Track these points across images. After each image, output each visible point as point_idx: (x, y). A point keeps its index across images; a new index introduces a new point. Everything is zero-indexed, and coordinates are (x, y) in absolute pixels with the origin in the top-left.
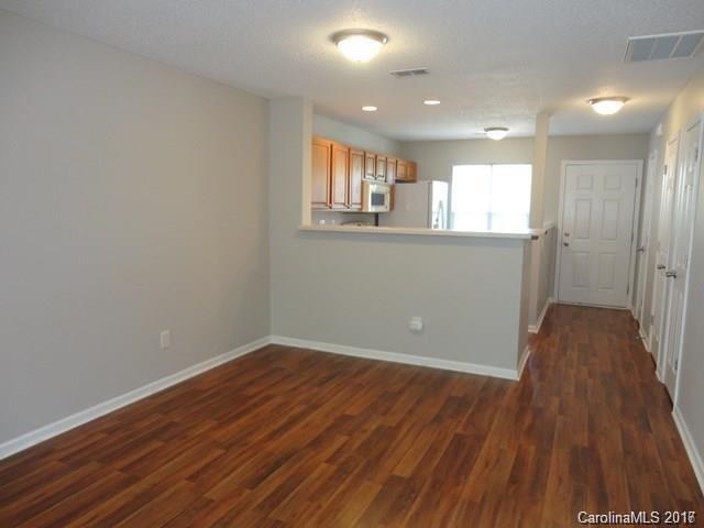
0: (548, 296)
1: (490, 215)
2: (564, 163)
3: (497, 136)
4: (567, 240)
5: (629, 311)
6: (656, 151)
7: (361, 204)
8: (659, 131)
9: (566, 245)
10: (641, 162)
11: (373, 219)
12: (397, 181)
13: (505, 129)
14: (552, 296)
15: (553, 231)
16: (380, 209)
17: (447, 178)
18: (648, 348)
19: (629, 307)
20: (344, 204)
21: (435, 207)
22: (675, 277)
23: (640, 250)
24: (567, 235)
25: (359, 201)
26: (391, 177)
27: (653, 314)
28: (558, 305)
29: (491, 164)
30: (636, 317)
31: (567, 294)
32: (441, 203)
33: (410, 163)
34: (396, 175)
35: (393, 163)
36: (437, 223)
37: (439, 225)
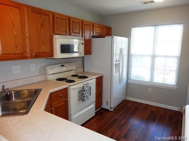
26: (87, 34)
32: (121, 50)
33: (105, 26)
34: (93, 34)
35: (90, 25)
36: (117, 62)
37: (119, 64)
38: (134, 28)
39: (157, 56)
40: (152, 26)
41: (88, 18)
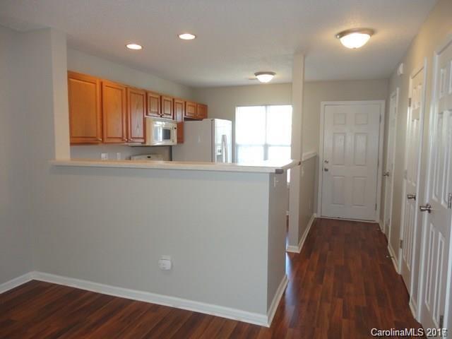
0: (313, 213)
1: (266, 147)
2: (323, 103)
3: (265, 79)
4: (326, 166)
5: (378, 224)
6: (398, 89)
7: (145, 138)
8: (401, 70)
9: (326, 170)
10: (383, 102)
11: (167, 152)
12: (186, 119)
13: (271, 73)
14: (317, 212)
15: (315, 159)
16: (169, 143)
17: (231, 116)
18: (399, 270)
19: (378, 221)
20: (122, 138)
21: (218, 140)
22: (429, 211)
23: (385, 175)
24: (327, 162)
25: (142, 136)
26: (179, 116)
27: (402, 238)
28: (321, 219)
29: (266, 105)
30: (384, 232)
31: (328, 209)
32: (224, 137)
33: (200, 104)
34: (185, 115)
35: (182, 104)
36: (220, 154)
37: (222, 155)
38: (239, 108)
39: (270, 146)
40: (262, 105)
41: (176, 93)
